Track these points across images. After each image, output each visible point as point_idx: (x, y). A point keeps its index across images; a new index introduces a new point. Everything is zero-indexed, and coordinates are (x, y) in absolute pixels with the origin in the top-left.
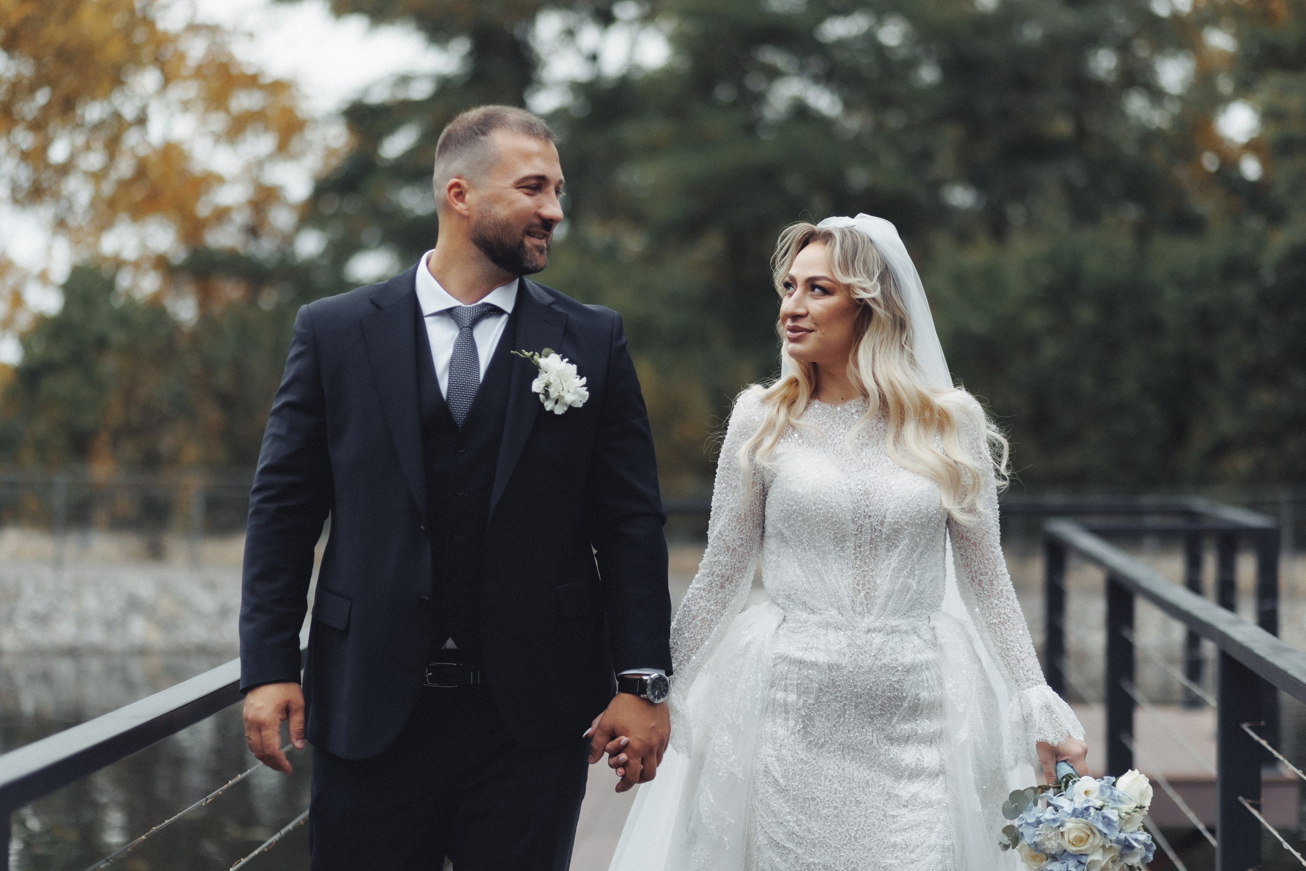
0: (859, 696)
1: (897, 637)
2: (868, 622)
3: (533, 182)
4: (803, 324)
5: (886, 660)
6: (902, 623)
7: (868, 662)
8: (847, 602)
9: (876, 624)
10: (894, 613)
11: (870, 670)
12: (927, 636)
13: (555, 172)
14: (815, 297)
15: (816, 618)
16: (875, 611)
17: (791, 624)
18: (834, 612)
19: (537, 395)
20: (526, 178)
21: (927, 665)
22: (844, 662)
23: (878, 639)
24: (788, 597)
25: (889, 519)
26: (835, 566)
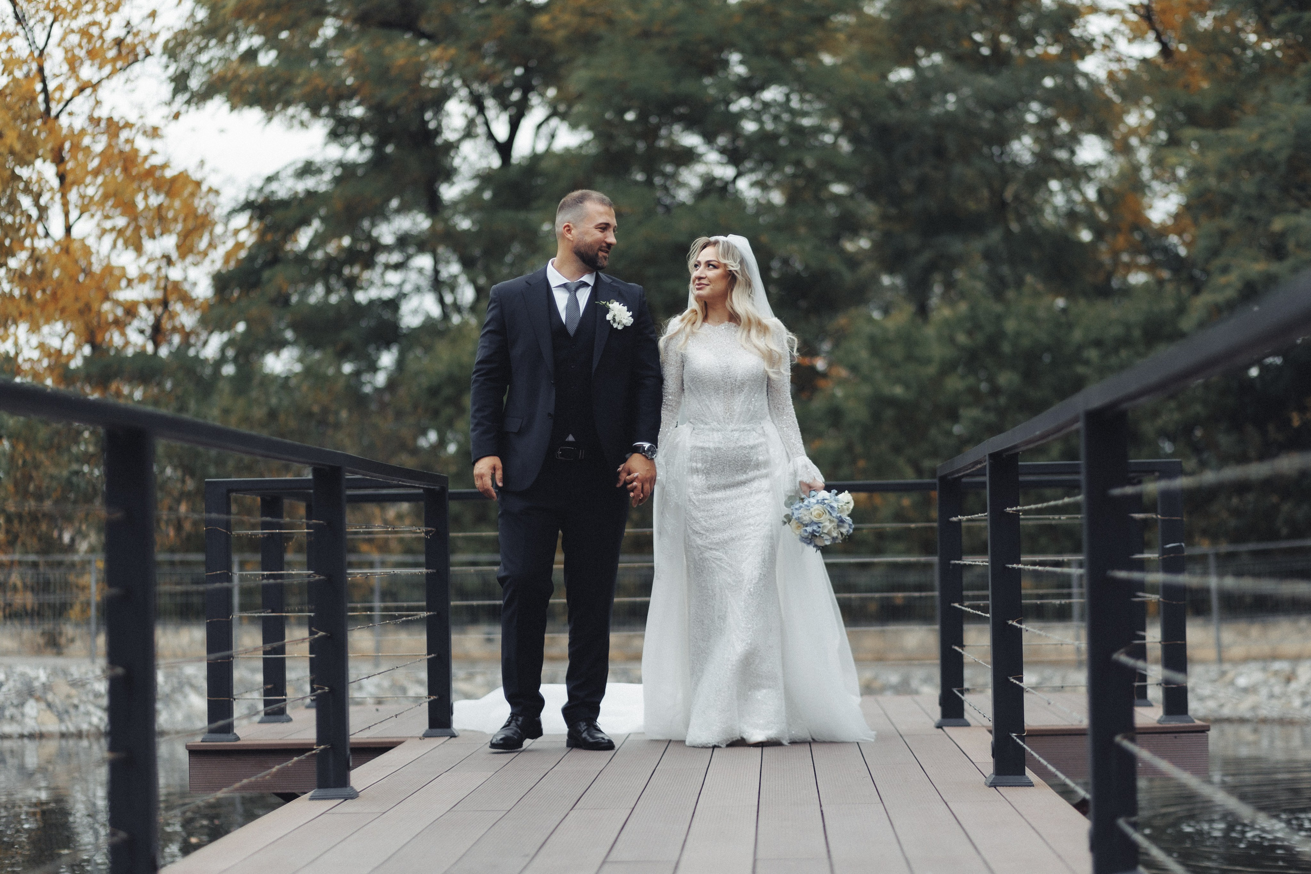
0: (730, 461)
1: (745, 433)
2: (730, 427)
3: (604, 226)
4: (703, 281)
5: (741, 443)
6: (747, 426)
7: (733, 445)
8: (721, 417)
9: (735, 427)
10: (743, 422)
11: (734, 449)
12: (760, 431)
13: (613, 222)
14: (709, 270)
15: (707, 427)
16: (734, 421)
17: (696, 431)
18: (715, 423)
19: (609, 321)
20: (601, 224)
21: (761, 444)
23: (737, 434)
24: (695, 418)
25: (739, 378)
26: (715, 402)
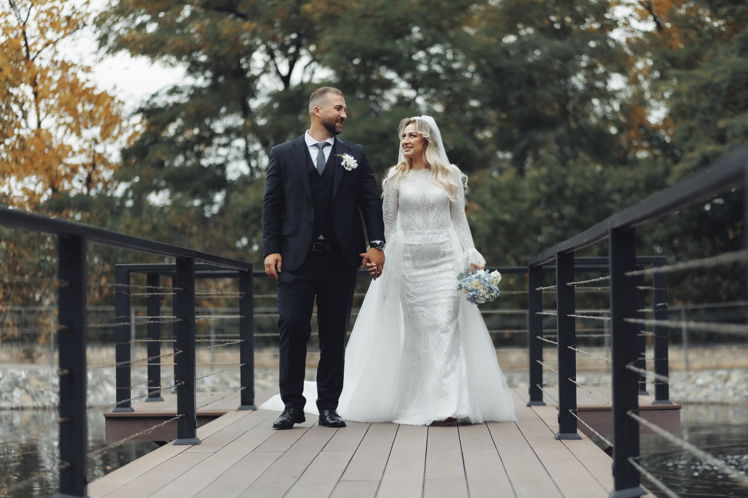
0: (427, 252)
1: (436, 235)
2: (427, 232)
3: (339, 107)
4: (408, 146)
5: (434, 242)
6: (438, 231)
7: (428, 243)
8: (421, 226)
9: (430, 232)
10: (435, 229)
11: (429, 245)
12: (446, 234)
13: (344, 105)
14: (411, 138)
15: (414, 232)
16: (429, 228)
17: (407, 234)
18: (418, 230)
19: (343, 166)
20: (337, 106)
21: (446, 242)
22: (422, 243)
23: (431, 236)
24: (406, 227)
25: (431, 202)
26: (417, 217)
